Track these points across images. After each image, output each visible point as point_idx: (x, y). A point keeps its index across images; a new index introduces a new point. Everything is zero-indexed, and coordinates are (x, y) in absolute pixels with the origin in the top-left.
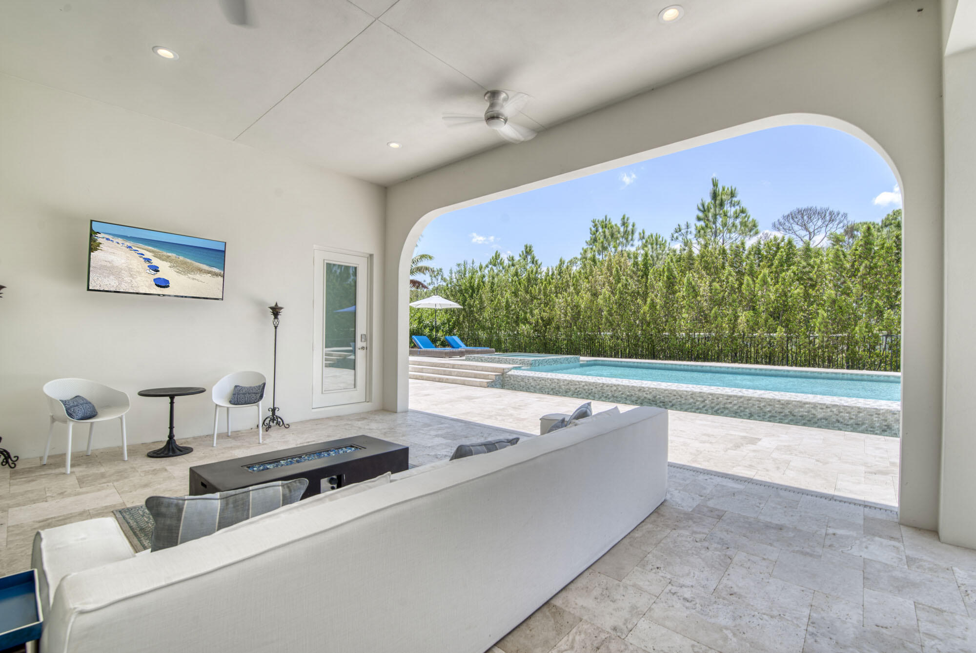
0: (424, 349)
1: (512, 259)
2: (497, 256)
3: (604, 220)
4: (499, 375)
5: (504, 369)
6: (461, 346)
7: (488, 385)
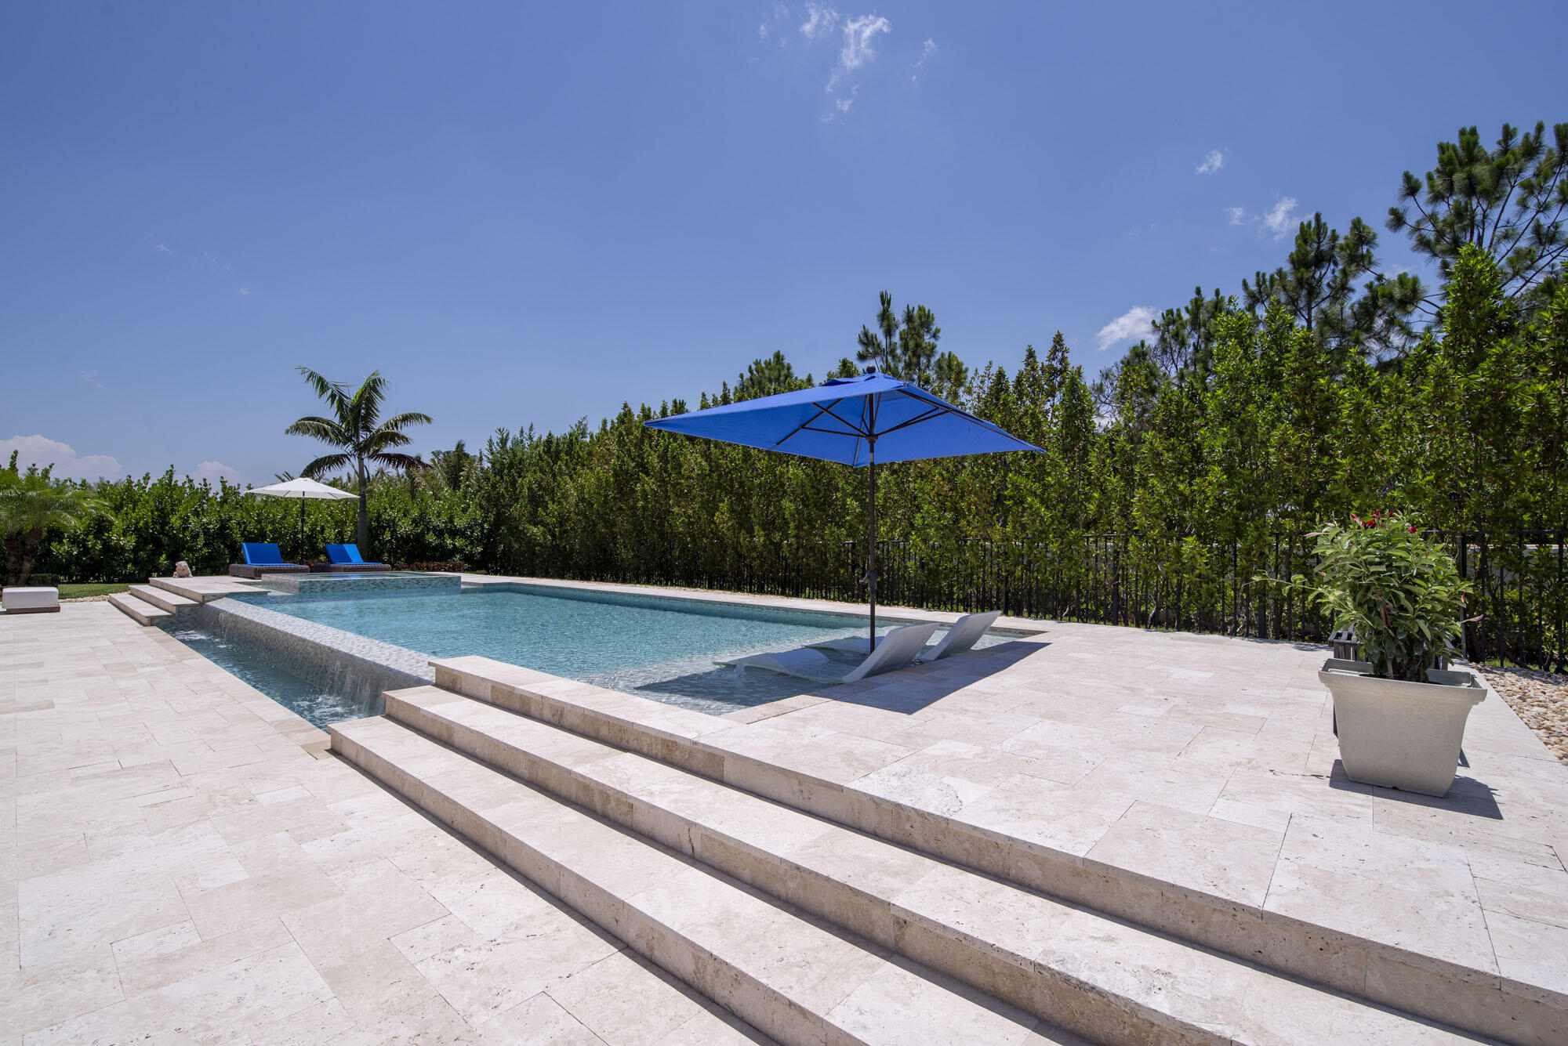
0: (248, 564)
3: (772, 359)
4: (192, 605)
5: (204, 596)
6: (351, 561)
7: (153, 621)
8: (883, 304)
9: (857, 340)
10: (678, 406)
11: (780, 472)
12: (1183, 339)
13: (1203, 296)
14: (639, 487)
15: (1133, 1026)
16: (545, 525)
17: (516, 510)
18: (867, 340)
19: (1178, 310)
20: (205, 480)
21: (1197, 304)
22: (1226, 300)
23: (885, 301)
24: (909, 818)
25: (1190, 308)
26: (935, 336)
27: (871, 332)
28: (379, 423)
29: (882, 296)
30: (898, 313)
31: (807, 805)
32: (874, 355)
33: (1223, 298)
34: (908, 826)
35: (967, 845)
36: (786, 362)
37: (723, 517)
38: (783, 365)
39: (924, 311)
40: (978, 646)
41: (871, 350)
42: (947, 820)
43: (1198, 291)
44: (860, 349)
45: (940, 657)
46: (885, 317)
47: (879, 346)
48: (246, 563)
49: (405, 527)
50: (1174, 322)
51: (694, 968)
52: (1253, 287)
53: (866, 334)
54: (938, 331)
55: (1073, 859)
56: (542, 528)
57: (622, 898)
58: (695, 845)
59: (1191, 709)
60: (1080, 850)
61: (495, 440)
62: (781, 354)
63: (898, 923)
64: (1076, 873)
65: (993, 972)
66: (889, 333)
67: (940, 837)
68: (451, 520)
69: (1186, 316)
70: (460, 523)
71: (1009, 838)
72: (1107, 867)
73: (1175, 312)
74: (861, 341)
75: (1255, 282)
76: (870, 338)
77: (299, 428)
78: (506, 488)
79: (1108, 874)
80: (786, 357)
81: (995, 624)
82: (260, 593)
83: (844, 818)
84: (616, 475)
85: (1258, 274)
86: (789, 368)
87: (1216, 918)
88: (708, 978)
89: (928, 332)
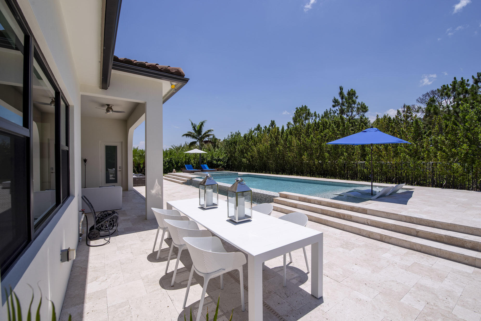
0: (187, 170)
1: (266, 127)
2: (259, 126)
3: (302, 107)
4: (189, 180)
5: (191, 178)
6: (206, 169)
7: (183, 183)
8: (340, 90)
9: (332, 101)
10: (273, 122)
11: (323, 145)
12: (449, 95)
13: (457, 80)
14: (278, 149)
15: (462, 242)
16: (247, 158)
17: (236, 154)
18: (335, 101)
19: (447, 85)
20: (166, 149)
21: (455, 82)
22: (466, 80)
23: (341, 89)
24: (413, 219)
25: (452, 84)
26: (356, 98)
27: (337, 98)
28: (203, 133)
29: (340, 87)
30: (345, 93)
31: (389, 218)
32: (338, 105)
33: (465, 80)
34: (413, 220)
35: (426, 222)
36: (308, 108)
37: (305, 157)
38: (307, 109)
39: (353, 90)
40: (398, 192)
41: (336, 104)
42: (422, 219)
43: (455, 78)
44: (333, 104)
45: (389, 195)
46: (341, 93)
47: (339, 102)
48: (186, 169)
49: (209, 159)
50: (446, 89)
51: (380, 238)
52: (476, 77)
53: (335, 99)
54: (357, 96)
55: (448, 223)
56: (246, 159)
57: (363, 229)
58: (368, 223)
59: (464, 206)
60: (449, 222)
61: (230, 135)
62: (306, 106)
63: (417, 232)
64: (449, 226)
65: (436, 238)
66: (342, 98)
67: (420, 221)
68: (218, 157)
69: (450, 87)
70: (221, 158)
71: (435, 221)
72: (455, 224)
73: (446, 86)
74: (333, 102)
75: (477, 76)
76: (336, 101)
77: (187, 135)
78: (233, 149)
79: (455, 225)
80: (308, 107)
81: (403, 187)
82: (201, 177)
83: (398, 219)
84: (270, 145)
85: (478, 73)
86: (309, 110)
87: (475, 230)
88: (384, 239)
89: (355, 96)
